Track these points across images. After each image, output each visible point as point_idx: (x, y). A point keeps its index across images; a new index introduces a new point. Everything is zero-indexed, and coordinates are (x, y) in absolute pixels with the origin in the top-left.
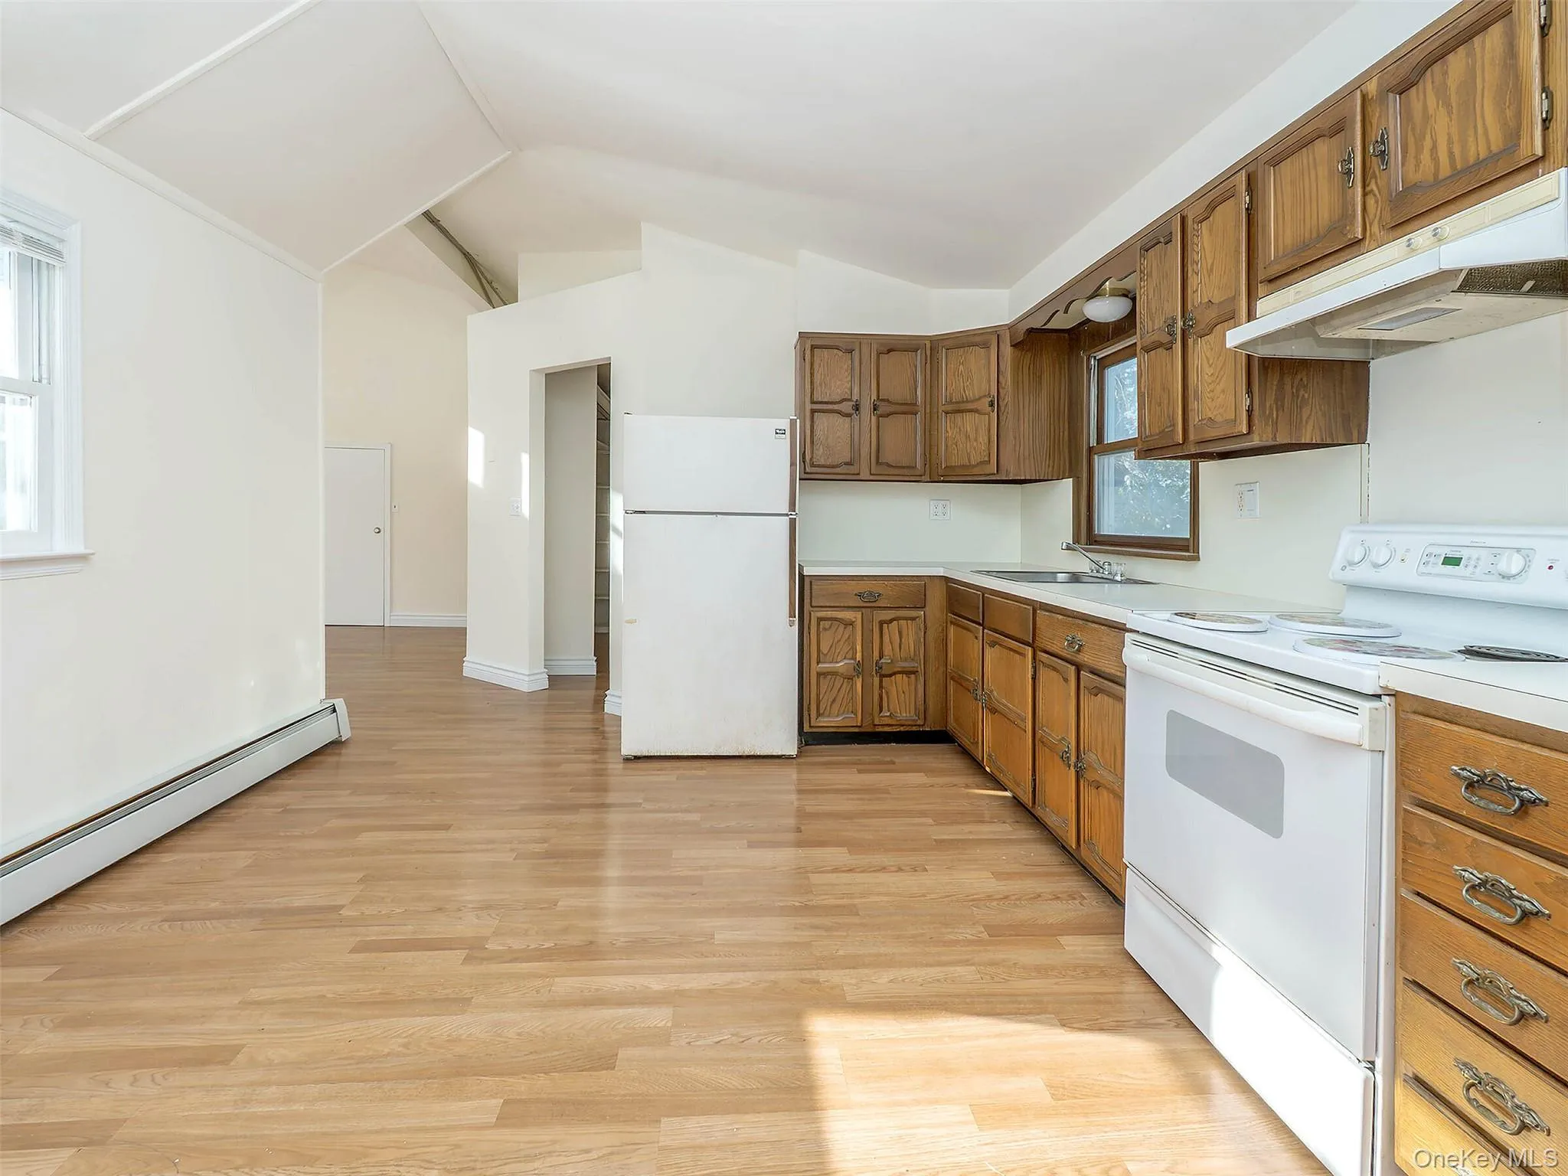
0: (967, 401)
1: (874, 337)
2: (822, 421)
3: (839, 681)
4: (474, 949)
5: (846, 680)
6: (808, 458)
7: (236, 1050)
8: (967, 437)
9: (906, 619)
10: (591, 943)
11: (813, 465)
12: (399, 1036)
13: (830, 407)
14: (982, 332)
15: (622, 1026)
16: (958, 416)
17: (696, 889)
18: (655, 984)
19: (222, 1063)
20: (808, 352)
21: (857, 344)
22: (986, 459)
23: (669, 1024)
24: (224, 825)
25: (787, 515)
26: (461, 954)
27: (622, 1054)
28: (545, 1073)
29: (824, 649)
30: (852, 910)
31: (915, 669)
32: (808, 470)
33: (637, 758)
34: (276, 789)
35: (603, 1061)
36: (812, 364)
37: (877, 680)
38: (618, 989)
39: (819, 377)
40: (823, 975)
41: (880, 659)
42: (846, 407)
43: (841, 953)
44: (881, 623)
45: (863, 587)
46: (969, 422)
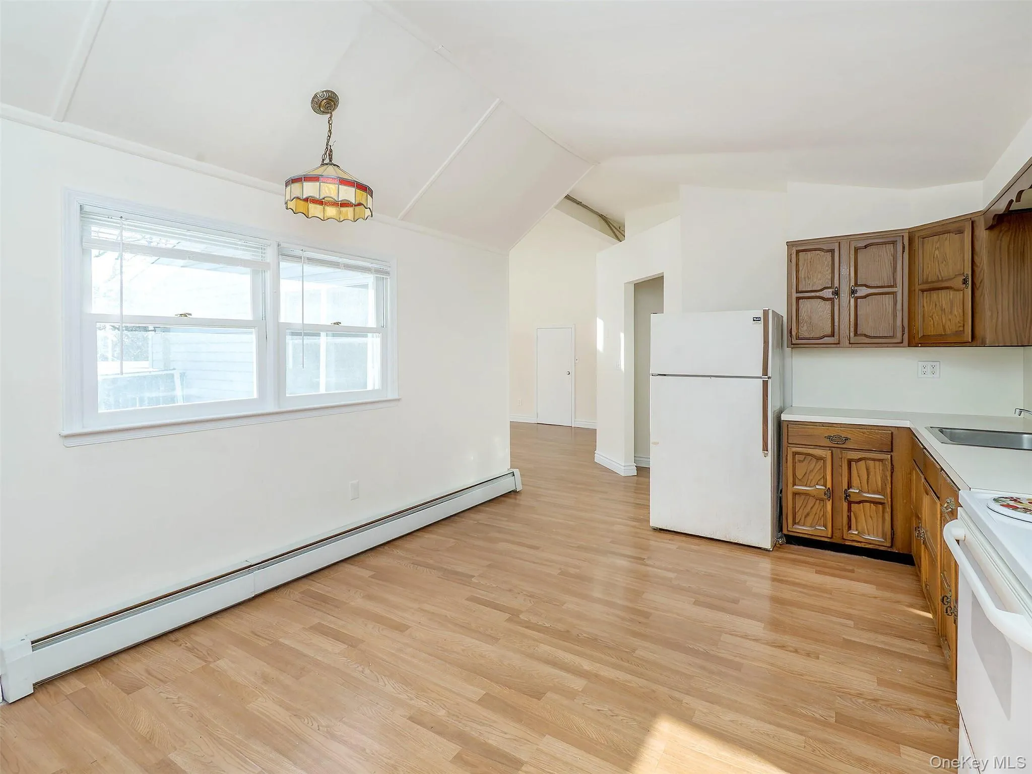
0: (942, 281)
1: (851, 237)
2: (805, 305)
3: (811, 502)
4: (514, 615)
5: (818, 501)
6: (794, 333)
7: (408, 627)
8: (943, 310)
9: (874, 460)
10: (568, 631)
11: (798, 338)
12: (463, 646)
13: (813, 294)
14: (954, 220)
15: (557, 680)
16: (934, 295)
17: (642, 619)
18: (586, 665)
19: (401, 631)
20: (794, 256)
21: (837, 244)
22: (961, 329)
23: (580, 690)
24: (454, 525)
25: (761, 378)
26: (507, 616)
27: (549, 694)
28: (509, 688)
29: (799, 475)
30: (738, 667)
31: (882, 501)
32: (794, 342)
33: (661, 530)
34: (479, 511)
35: (537, 694)
36: (797, 265)
37: (845, 505)
38: (566, 661)
39: (803, 272)
40: (687, 699)
41: (849, 489)
42: (828, 293)
43: (710, 690)
44: (850, 462)
45: (833, 432)
46: (944, 298)
